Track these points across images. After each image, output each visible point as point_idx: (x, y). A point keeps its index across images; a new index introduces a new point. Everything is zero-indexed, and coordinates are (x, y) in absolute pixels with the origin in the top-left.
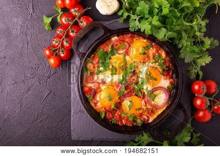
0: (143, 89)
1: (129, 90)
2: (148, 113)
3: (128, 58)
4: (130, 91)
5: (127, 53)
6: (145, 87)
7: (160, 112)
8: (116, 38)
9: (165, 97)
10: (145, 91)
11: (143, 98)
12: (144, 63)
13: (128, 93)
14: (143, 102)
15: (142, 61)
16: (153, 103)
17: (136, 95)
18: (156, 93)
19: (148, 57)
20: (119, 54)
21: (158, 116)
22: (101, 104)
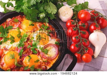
0: (37, 48)
1: (26, 51)
2: (45, 64)
3: (21, 30)
4: (28, 52)
5: (20, 27)
6: (38, 47)
7: (54, 61)
8: (10, 19)
9: (55, 50)
10: (39, 49)
11: (39, 55)
12: (34, 31)
13: (26, 53)
14: (39, 57)
15: (32, 31)
16: (47, 56)
17: (33, 53)
18: (48, 48)
19: (36, 27)
20: (14, 29)
21: (53, 65)
22: (7, 64)
